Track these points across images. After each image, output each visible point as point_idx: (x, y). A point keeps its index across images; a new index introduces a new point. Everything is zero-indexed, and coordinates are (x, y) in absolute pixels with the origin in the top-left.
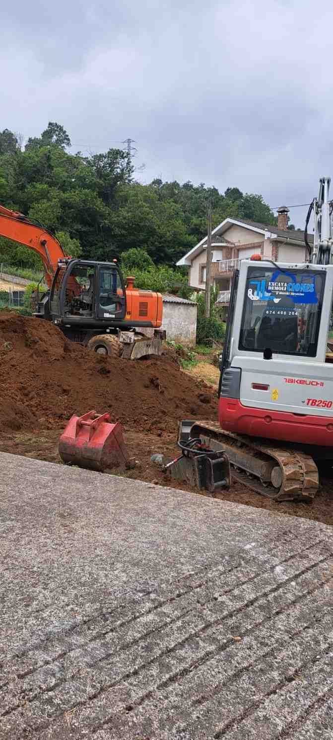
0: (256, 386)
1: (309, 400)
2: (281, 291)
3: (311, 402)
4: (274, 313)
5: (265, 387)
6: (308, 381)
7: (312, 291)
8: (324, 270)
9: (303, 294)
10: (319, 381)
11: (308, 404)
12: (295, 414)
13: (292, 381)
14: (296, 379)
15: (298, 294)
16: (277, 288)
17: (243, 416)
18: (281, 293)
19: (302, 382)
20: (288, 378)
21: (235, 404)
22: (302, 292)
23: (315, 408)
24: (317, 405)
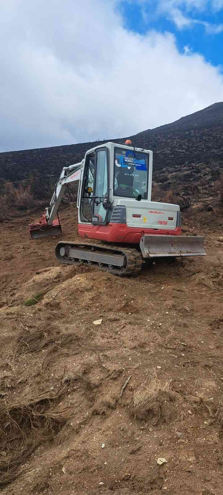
0: (135, 216)
1: (159, 221)
2: (132, 163)
3: (160, 222)
4: (128, 175)
5: (139, 216)
6: (158, 211)
7: (144, 164)
8: (148, 153)
9: (141, 165)
10: (162, 212)
11: (159, 224)
12: (154, 229)
13: (151, 212)
14: (154, 211)
15: (138, 165)
16: (129, 161)
17: (129, 233)
18: (131, 164)
19: (156, 212)
20: (150, 210)
21: (124, 227)
22: (140, 164)
23: (162, 225)
24: (162, 224)
